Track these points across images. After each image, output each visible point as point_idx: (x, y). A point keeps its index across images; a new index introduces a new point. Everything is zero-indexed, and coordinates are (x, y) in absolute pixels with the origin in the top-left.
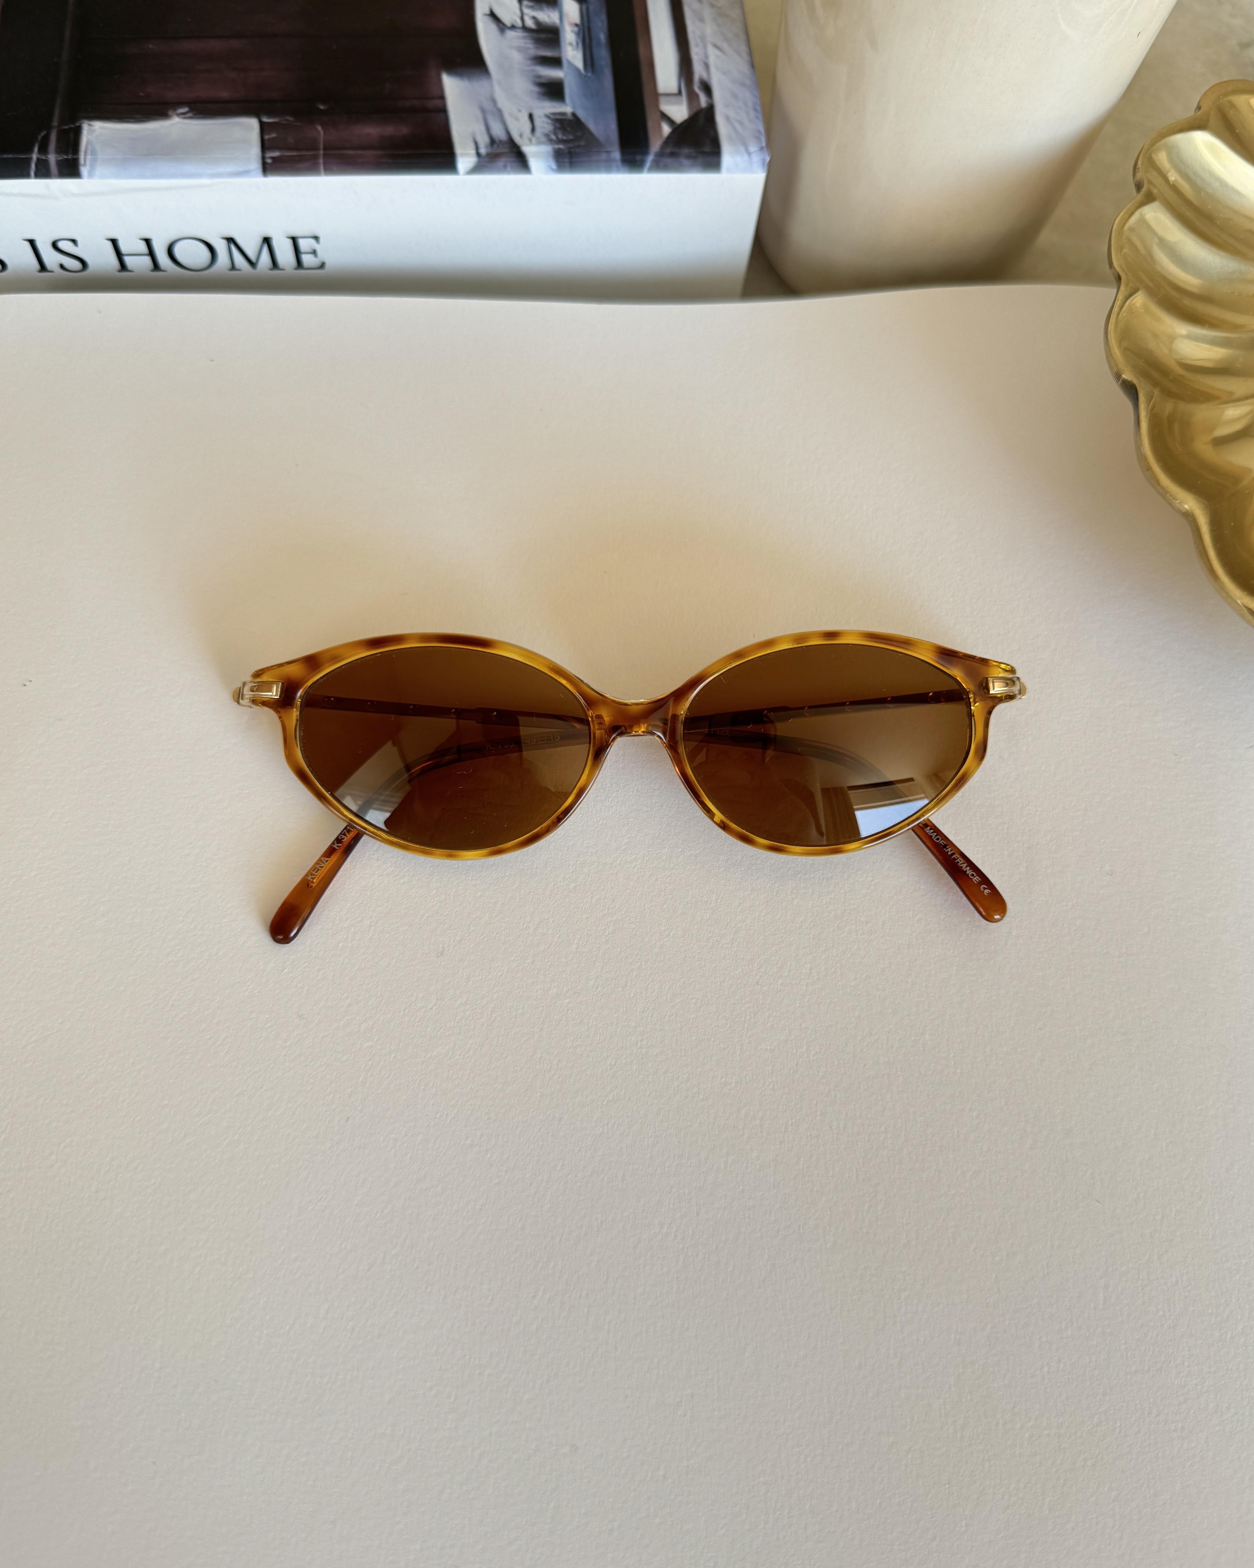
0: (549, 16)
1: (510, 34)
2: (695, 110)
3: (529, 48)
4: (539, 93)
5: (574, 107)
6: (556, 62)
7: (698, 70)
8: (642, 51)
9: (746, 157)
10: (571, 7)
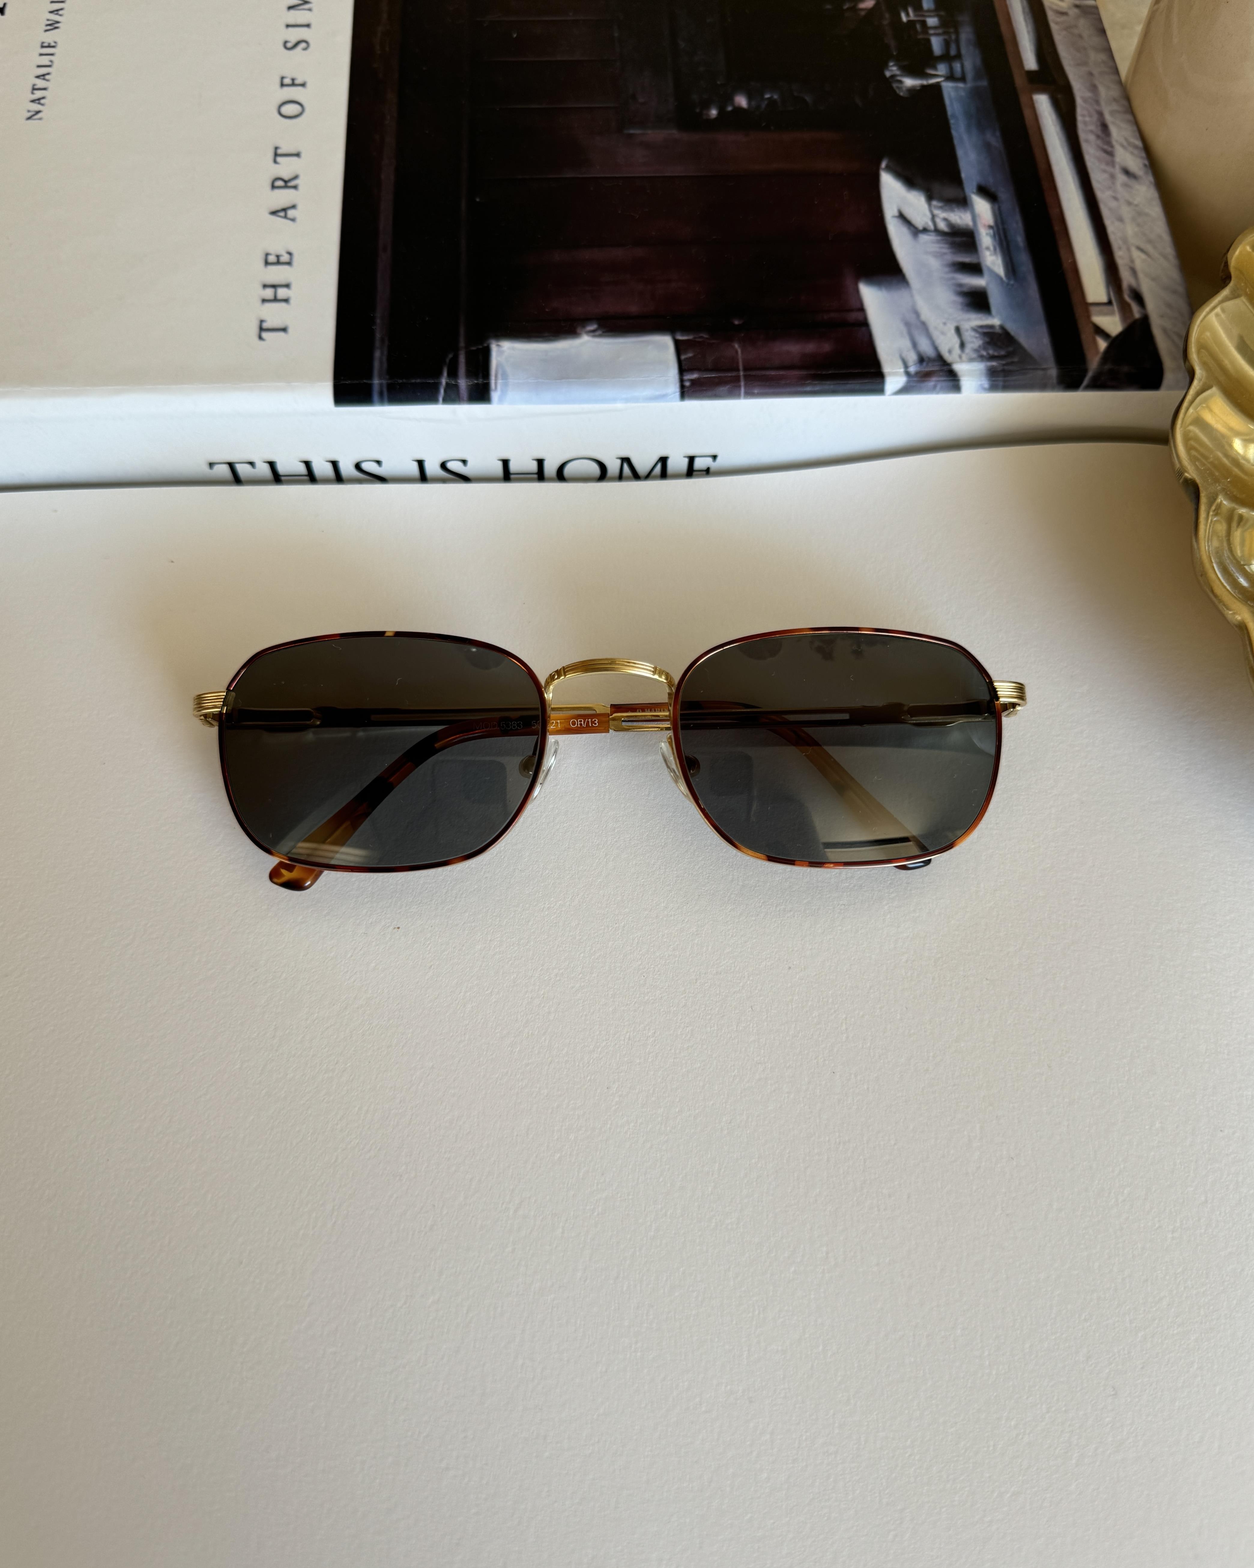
0: (961, 218)
1: (924, 238)
2: (1129, 321)
3: (945, 254)
4: (962, 304)
5: (1001, 319)
6: (976, 269)
8: (1063, 253)
10: (982, 207)
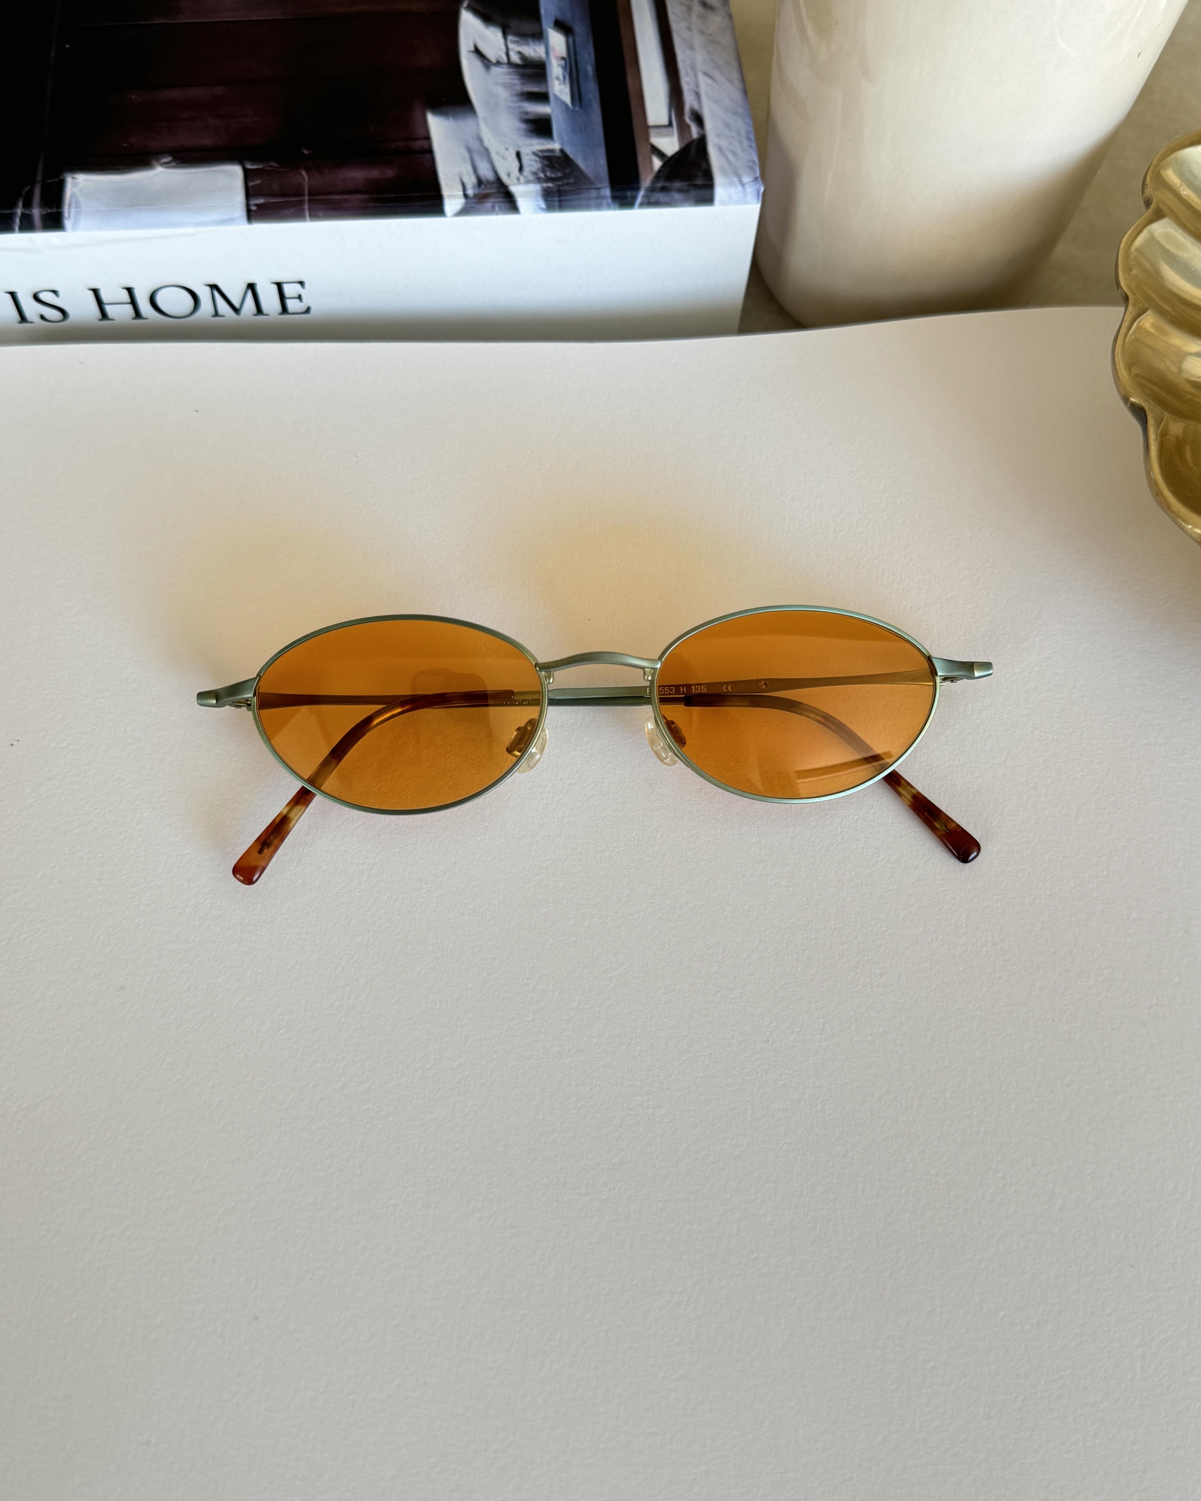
0: (535, 51)
1: (495, 70)
2: (686, 142)
3: (515, 84)
4: (526, 130)
5: (562, 144)
6: (543, 97)
7: (689, 100)
8: (630, 81)
9: (740, 188)
10: (557, 41)
